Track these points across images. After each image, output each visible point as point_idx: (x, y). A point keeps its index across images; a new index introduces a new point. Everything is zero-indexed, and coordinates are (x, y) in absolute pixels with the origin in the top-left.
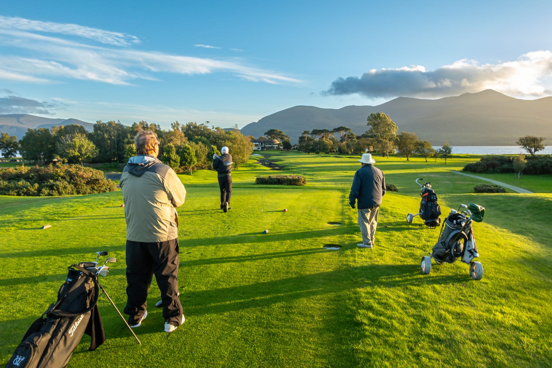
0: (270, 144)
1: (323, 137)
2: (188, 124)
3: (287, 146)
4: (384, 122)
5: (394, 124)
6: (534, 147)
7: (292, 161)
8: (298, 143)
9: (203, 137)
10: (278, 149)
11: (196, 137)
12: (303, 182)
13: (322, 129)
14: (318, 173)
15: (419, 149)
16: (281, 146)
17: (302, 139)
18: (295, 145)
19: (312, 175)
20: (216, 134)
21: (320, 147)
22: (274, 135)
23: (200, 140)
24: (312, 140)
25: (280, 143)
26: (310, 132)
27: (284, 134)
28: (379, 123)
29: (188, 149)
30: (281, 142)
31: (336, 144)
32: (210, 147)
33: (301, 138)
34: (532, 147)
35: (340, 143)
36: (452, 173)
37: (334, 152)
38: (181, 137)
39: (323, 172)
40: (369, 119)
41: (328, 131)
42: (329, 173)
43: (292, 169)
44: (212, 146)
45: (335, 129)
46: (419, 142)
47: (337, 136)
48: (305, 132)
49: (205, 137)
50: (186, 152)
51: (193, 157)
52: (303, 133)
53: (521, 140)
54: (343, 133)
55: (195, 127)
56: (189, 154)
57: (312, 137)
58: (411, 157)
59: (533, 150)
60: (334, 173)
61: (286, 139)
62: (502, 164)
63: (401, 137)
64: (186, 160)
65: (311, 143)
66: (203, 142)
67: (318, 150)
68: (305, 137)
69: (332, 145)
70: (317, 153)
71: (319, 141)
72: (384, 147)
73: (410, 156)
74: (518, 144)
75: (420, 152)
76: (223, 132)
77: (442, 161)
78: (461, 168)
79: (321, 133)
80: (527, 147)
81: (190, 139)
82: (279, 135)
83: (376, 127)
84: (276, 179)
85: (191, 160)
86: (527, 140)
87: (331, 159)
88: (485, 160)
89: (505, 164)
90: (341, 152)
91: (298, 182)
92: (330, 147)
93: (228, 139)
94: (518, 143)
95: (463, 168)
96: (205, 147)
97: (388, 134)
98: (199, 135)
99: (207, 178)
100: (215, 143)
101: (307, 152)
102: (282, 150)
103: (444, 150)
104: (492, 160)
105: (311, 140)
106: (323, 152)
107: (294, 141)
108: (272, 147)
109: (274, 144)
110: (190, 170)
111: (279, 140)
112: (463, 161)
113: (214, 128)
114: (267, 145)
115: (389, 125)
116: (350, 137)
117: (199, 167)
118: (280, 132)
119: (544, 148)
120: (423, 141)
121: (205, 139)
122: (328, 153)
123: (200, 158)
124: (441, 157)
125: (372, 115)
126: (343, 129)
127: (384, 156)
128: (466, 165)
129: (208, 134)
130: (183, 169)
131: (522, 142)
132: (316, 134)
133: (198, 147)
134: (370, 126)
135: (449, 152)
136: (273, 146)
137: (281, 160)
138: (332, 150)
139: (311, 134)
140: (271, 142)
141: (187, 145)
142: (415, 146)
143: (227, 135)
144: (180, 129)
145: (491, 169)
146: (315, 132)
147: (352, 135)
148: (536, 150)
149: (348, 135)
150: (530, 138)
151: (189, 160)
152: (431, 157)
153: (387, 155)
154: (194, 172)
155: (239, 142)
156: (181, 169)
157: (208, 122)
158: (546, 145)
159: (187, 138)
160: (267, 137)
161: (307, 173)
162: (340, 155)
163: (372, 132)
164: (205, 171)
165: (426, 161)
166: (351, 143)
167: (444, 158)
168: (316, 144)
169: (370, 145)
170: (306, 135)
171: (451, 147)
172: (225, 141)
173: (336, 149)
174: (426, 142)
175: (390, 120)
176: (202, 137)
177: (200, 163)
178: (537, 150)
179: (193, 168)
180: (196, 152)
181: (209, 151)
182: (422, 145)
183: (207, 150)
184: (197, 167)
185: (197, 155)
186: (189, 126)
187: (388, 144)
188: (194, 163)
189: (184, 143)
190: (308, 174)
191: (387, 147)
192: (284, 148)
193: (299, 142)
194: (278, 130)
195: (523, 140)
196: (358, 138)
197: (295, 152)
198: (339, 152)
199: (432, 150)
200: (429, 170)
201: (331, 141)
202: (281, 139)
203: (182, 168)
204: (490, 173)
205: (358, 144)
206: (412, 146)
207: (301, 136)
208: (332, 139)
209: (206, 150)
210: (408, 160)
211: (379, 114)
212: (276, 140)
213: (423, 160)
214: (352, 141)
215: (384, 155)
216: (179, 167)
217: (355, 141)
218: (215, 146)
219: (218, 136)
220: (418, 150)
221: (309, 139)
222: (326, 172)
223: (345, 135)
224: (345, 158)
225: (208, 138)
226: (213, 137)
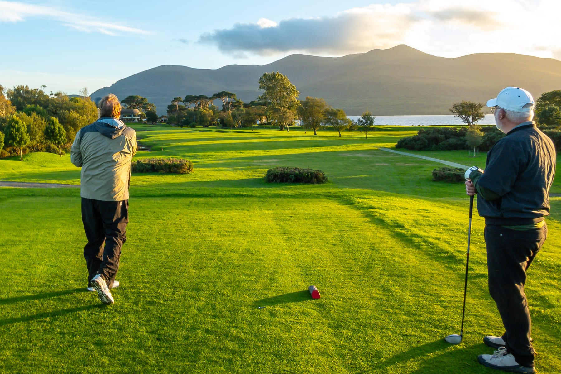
0: (129, 116)
1: (199, 105)
2: (16, 87)
3: (152, 118)
4: (281, 85)
5: (294, 87)
6: (472, 115)
7: (161, 137)
8: (166, 114)
9: (38, 105)
10: (140, 121)
11: (29, 105)
12: (189, 169)
13: (198, 95)
14: (203, 154)
15: (330, 119)
16: (144, 118)
17: (171, 108)
18: (163, 116)
19: (195, 157)
20: (57, 102)
21: (196, 118)
22: (134, 104)
23: (33, 110)
24: (185, 109)
25: (142, 114)
26: (183, 99)
27: (147, 101)
28: (275, 86)
29: (17, 122)
30: (144, 113)
31: (217, 114)
32: (49, 120)
33: (169, 107)
34: (469, 116)
35: (222, 113)
36: (381, 151)
37: (214, 125)
38: (7, 106)
39: (209, 153)
40: (261, 81)
41: (206, 98)
42: (217, 154)
43: (164, 149)
44: (52, 118)
45: (215, 95)
46: (330, 111)
47: (218, 104)
48: (176, 99)
49: (41, 105)
50: (14, 127)
51: (25, 134)
52: (173, 101)
53: (455, 106)
54: (225, 100)
55: (27, 92)
56: (18, 130)
57: (186, 106)
58: (320, 130)
59: (471, 119)
60: (224, 154)
61: (150, 108)
62: (447, 138)
63: (305, 104)
64: (14, 139)
65: (185, 113)
66: (38, 113)
67: (194, 123)
68: (176, 106)
69: (212, 116)
70: (193, 127)
71: (195, 111)
72: (282, 118)
73: (318, 129)
74: (452, 112)
75: (332, 124)
76: (67, 99)
77: (363, 134)
78: (394, 145)
79: (197, 100)
80: (464, 116)
81: (20, 108)
82: (141, 103)
83: (271, 91)
84: (149, 164)
85: (21, 139)
86: (463, 107)
87: (214, 134)
88: (424, 132)
89: (450, 138)
90: (224, 125)
91: (181, 168)
92: (209, 119)
93: (74, 109)
94: (452, 110)
95: (396, 144)
96: (42, 119)
97: (287, 100)
98: (33, 103)
99: (45, 164)
100: (55, 114)
101: (179, 126)
102: (145, 123)
103: (364, 121)
104: (434, 133)
105: (183, 109)
106: (200, 124)
107: (161, 111)
108: (132, 118)
109: (134, 116)
110: (20, 152)
111: (142, 110)
112: (385, 134)
113: (52, 94)
114: (125, 116)
115: (289, 88)
116: (235, 105)
117: (33, 148)
118: (142, 99)
119: (483, 117)
120: (335, 108)
121: (41, 108)
122: (206, 126)
123: (35, 135)
124: (360, 130)
125: (265, 75)
126: (226, 95)
127: (282, 130)
128: (399, 140)
129: (45, 102)
130: (10, 152)
131: (457, 109)
132: (190, 101)
133: (31, 119)
134: (262, 90)
135: (371, 124)
136: (134, 118)
137: (147, 137)
138: (213, 123)
139: (183, 102)
140: (130, 113)
141: (14, 117)
142: (325, 116)
143: (72, 103)
144: (6, 95)
145: (434, 145)
146: (189, 99)
147: (238, 102)
148: (474, 120)
149: (233, 103)
150: (466, 104)
151: (18, 139)
152: (347, 130)
153: (286, 128)
154: (25, 155)
155: (88, 112)
156: (6, 152)
157: (44, 86)
158: (487, 113)
159: (14, 107)
160: (125, 106)
161: (187, 154)
162: (223, 129)
163: (266, 98)
164: (43, 154)
165: (340, 136)
166: (237, 113)
167: (364, 131)
168: (191, 114)
169: (262, 115)
170: (176, 103)
171: (373, 117)
172: (69, 111)
173: (217, 121)
174: (339, 110)
175: (289, 82)
176: (36, 106)
177: (34, 143)
178: (476, 120)
179: (24, 150)
180: (28, 126)
181: (48, 124)
182: (334, 114)
183: (44, 124)
184: (29, 148)
185: (29, 131)
186: (18, 90)
187: (288, 114)
188: (25, 143)
189: (11, 114)
190: (188, 156)
191: (287, 118)
192: (148, 120)
193: (168, 112)
194: (139, 96)
195: (458, 106)
196: (246, 106)
197: (163, 126)
198: (221, 125)
199: (348, 121)
200: (351, 148)
201: (211, 111)
202: (144, 108)
203: (8, 149)
204: (433, 151)
205: (248, 114)
206: (321, 116)
207: (170, 104)
208: (212, 108)
209: (42, 124)
210: (315, 134)
211: (274, 75)
212: (137, 110)
213: (336, 133)
214: (238, 109)
215: (282, 128)
216: (4, 148)
217: (242, 110)
218: (56, 117)
219: (59, 104)
220: (328, 121)
221: (181, 109)
222: (213, 153)
223: (229, 103)
224: (232, 133)
225: (45, 107)
226: (53, 105)
